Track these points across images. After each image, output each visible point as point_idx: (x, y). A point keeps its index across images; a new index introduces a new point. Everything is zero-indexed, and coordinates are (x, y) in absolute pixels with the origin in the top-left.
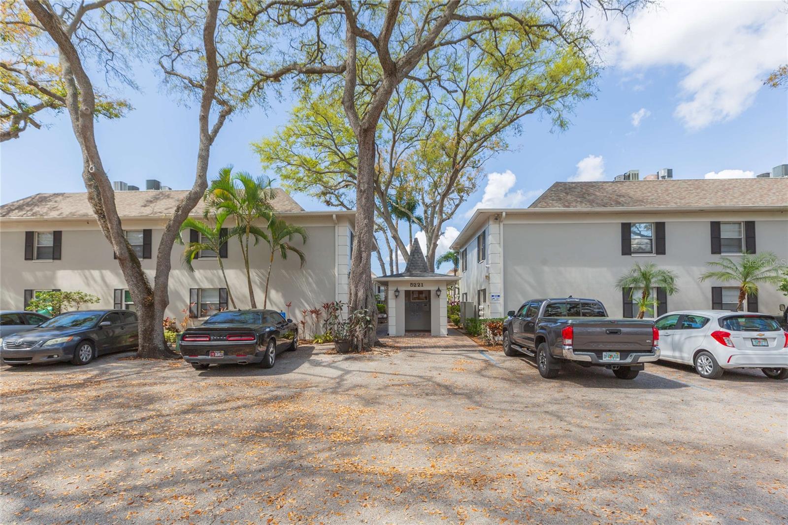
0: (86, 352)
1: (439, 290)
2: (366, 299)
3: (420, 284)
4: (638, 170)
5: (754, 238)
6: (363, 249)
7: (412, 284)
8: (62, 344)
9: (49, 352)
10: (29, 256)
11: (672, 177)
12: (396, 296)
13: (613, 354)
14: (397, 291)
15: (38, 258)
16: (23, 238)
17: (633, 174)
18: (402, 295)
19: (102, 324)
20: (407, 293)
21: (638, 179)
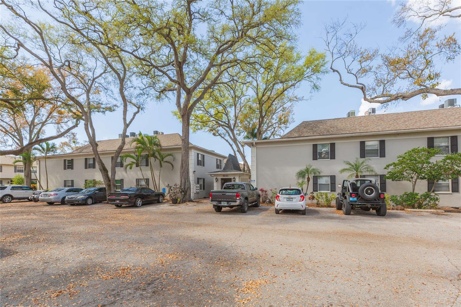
0: (90, 201)
1: (234, 178)
2: (185, 183)
3: (227, 175)
4: (355, 110)
5: (384, 149)
6: (183, 163)
7: (224, 175)
8: (82, 198)
9: (78, 201)
10: (86, 168)
11: (375, 112)
12: (216, 181)
13: (225, 202)
14: (216, 179)
15: (89, 168)
16: (84, 161)
17: (351, 113)
18: (220, 181)
19: (96, 192)
20: (222, 179)
21: (354, 115)
